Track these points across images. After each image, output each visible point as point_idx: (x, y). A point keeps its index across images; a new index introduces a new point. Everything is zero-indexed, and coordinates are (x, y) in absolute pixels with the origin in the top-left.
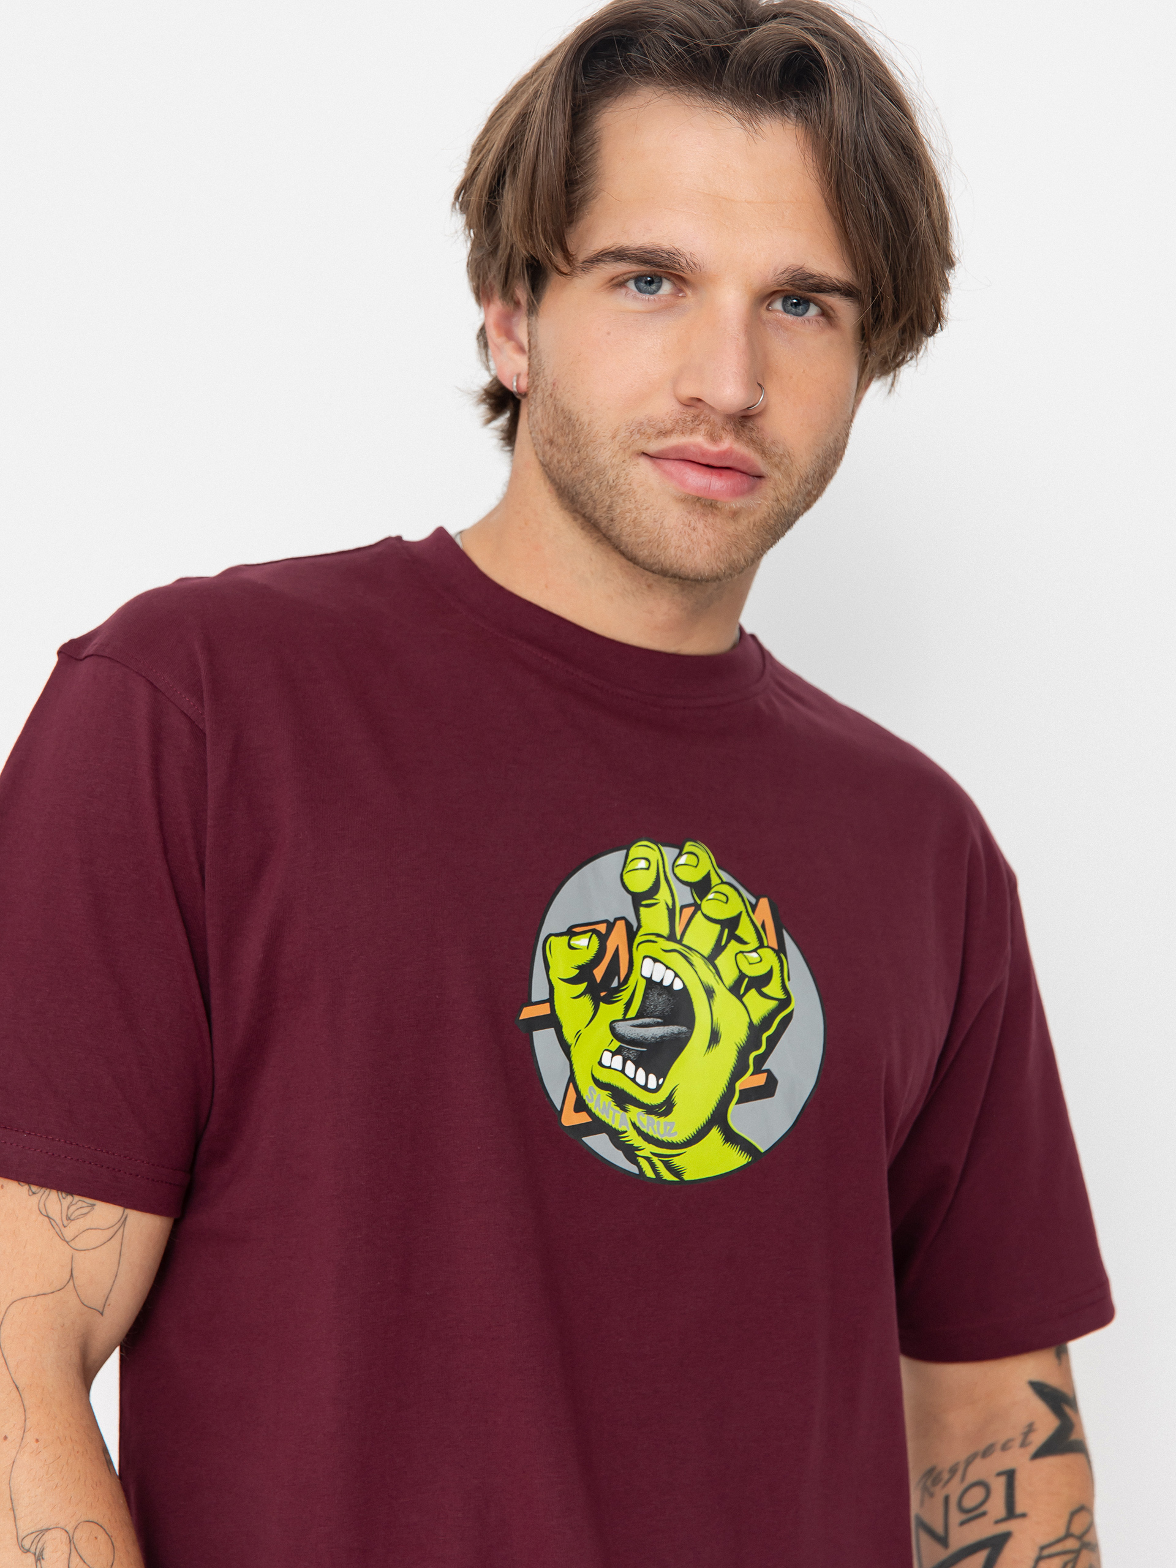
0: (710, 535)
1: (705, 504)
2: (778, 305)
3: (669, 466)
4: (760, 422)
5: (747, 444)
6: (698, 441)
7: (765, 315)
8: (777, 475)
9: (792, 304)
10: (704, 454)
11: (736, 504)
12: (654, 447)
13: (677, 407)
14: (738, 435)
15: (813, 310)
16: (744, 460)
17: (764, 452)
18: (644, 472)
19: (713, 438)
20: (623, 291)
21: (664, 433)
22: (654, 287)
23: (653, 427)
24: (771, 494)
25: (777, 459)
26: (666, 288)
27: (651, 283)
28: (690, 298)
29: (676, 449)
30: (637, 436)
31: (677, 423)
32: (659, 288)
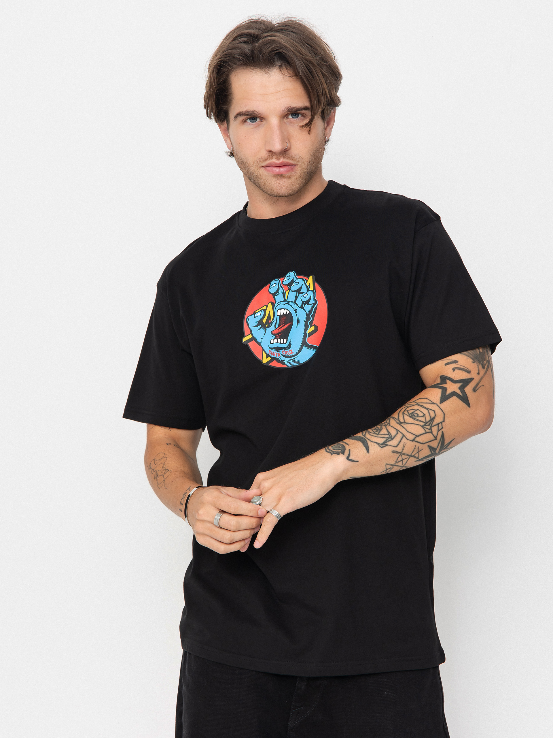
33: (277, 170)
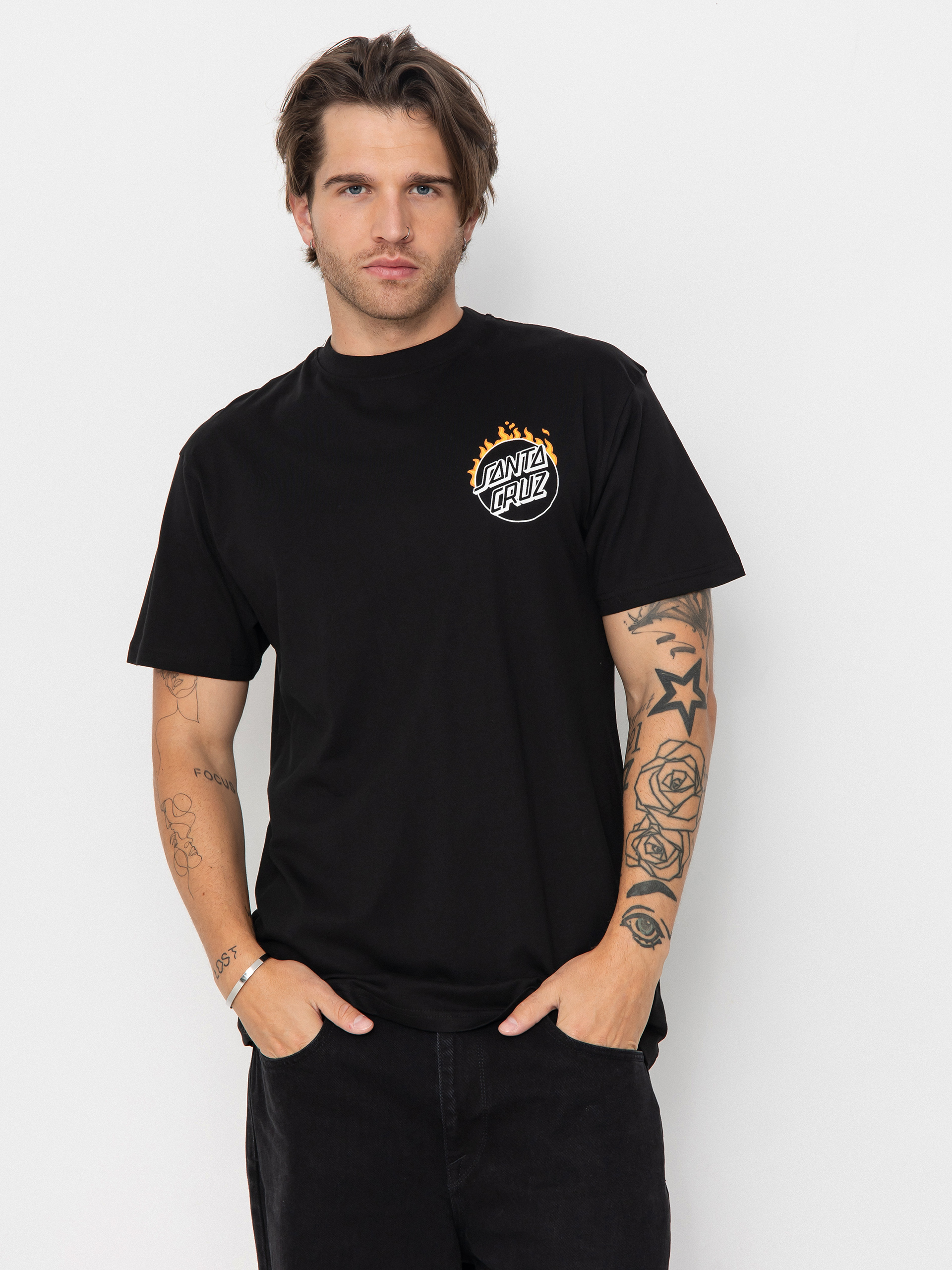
0: (396, 297)
1: (391, 283)
2: (415, 190)
3: (373, 269)
4: (412, 244)
5: (406, 255)
6: (385, 256)
7: (408, 195)
8: (424, 267)
9: (421, 189)
10: (388, 262)
11: (405, 281)
12: (367, 262)
13: (375, 243)
14: (402, 251)
15: (431, 191)
16: (406, 262)
17: (415, 258)
18: (365, 276)
19: (392, 254)
20: (344, 194)
21: (370, 255)
22: (358, 190)
23: (365, 253)
24: (422, 276)
25: (422, 260)
26: (363, 190)
27: (357, 189)
28: (373, 194)
29: (376, 262)
30: (359, 259)
31: (375, 250)
32: (361, 191)
33: (386, 272)
